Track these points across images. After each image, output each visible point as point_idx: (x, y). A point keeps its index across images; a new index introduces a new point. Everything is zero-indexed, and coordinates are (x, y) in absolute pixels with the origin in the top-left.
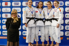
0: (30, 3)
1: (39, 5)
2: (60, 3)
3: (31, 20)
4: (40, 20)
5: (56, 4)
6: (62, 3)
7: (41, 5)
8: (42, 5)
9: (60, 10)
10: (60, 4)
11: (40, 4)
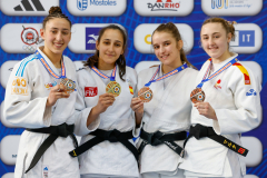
0: (58, 37)
1: (102, 47)
2: (241, 33)
3: (59, 142)
4: (112, 141)
5: (218, 41)
6: (252, 33)
7: (111, 47)
8: (119, 50)
9: (247, 78)
10: (236, 42)
11: (107, 43)
